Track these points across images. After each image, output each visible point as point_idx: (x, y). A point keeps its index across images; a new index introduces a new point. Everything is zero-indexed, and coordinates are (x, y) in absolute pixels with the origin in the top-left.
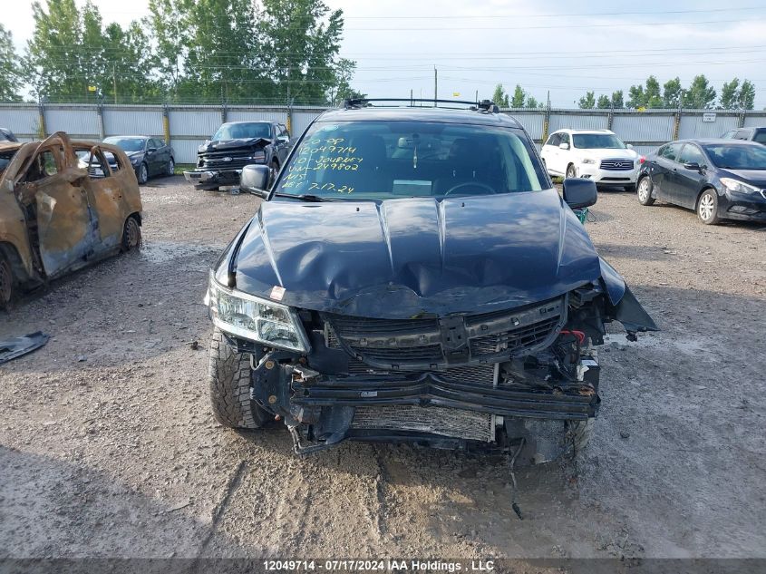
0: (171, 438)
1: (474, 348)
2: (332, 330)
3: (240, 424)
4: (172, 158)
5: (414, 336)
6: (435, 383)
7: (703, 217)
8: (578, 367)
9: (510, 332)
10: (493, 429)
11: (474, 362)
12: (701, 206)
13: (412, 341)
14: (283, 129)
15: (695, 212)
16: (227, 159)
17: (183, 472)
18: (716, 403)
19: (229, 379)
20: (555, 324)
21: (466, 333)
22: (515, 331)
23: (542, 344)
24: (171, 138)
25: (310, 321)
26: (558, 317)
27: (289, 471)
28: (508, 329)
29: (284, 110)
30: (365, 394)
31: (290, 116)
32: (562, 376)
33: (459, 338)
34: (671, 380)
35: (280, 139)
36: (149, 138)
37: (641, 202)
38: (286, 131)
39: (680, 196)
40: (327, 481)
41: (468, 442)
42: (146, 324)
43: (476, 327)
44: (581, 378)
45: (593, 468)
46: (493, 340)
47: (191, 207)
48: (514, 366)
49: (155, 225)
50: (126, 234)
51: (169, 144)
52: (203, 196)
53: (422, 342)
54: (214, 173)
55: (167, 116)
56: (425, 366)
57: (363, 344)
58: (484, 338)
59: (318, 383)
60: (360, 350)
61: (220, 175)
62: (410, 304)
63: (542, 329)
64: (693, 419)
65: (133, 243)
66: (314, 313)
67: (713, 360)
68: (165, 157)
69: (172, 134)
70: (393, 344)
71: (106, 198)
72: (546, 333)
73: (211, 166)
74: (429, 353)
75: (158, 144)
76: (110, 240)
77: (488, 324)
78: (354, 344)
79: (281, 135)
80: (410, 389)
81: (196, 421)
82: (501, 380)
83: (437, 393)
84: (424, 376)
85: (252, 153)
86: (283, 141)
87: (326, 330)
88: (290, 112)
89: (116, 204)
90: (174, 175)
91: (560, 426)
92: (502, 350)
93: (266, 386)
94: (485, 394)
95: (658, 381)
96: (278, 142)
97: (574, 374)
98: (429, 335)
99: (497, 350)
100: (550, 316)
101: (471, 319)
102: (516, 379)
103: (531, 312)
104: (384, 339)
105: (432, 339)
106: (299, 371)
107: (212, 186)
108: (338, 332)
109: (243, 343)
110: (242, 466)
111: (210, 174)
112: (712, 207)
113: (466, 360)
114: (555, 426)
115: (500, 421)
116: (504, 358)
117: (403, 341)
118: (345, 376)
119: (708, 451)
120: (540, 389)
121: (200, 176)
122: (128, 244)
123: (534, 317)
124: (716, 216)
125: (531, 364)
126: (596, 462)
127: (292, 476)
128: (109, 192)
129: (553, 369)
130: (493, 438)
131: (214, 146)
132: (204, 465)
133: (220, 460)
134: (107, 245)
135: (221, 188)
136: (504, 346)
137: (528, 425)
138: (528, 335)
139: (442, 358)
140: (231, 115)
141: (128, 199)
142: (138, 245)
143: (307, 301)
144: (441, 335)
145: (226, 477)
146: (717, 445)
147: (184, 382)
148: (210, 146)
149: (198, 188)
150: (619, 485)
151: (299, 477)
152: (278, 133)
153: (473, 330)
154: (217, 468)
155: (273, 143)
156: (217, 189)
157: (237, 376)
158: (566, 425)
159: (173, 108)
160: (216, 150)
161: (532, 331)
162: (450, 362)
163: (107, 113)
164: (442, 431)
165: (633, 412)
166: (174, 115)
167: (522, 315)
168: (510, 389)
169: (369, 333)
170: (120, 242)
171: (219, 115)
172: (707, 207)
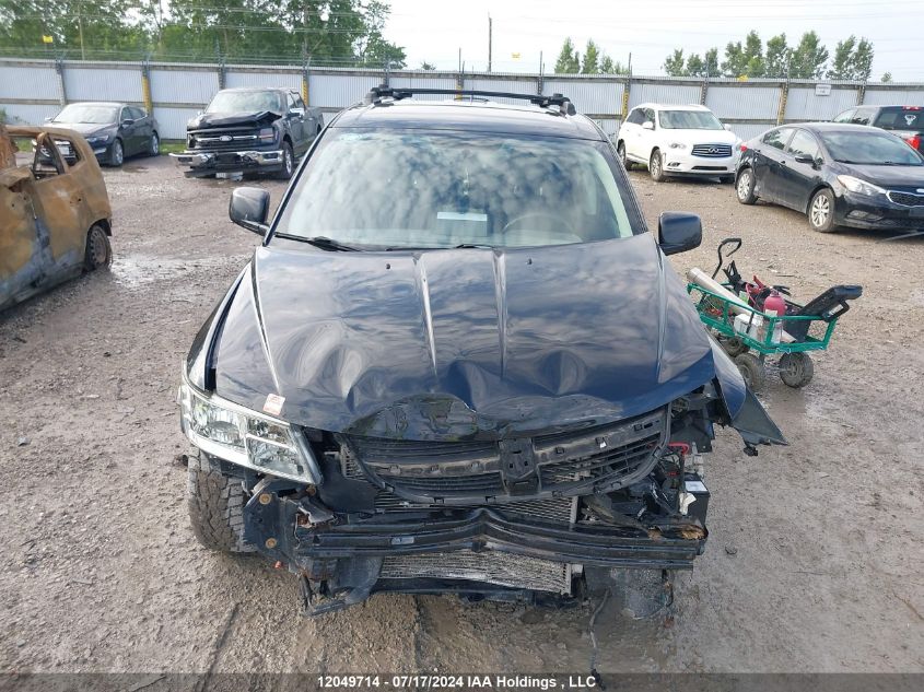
0: (140, 568)
1: (545, 476)
2: (351, 455)
3: (233, 549)
4: (155, 132)
5: (464, 463)
6: (493, 521)
7: (815, 223)
8: (681, 496)
9: (593, 456)
10: (568, 578)
11: (545, 494)
12: (814, 209)
13: (462, 468)
14: (296, 97)
15: (805, 217)
16: (225, 138)
17: (153, 624)
18: (840, 498)
19: (215, 497)
20: (654, 443)
21: (535, 458)
22: (600, 454)
23: (633, 475)
24: (153, 105)
25: (320, 444)
26: (658, 435)
27: (298, 618)
28: (592, 452)
29: (298, 72)
30: (396, 541)
31: (306, 80)
32: (658, 509)
33: (526, 464)
34: (786, 462)
35: (294, 111)
36: (124, 105)
37: (740, 201)
38: (300, 101)
39: (788, 196)
40: (349, 634)
41: (534, 593)
42: (115, 384)
43: (549, 450)
44: (684, 511)
45: (691, 602)
46: (570, 466)
47: (180, 203)
48: (598, 501)
49: (132, 230)
50: (89, 248)
51: (151, 114)
52: (196, 187)
53: (475, 470)
54: (209, 156)
55: (146, 76)
56: (480, 499)
57: (395, 472)
58: (562, 464)
59: (332, 528)
60: (389, 478)
61: (217, 158)
62: (459, 421)
63: (640, 449)
64: (814, 523)
65: (101, 259)
66: (327, 435)
67: (835, 431)
68: (148, 132)
69: (156, 99)
70: (436, 473)
71: (60, 203)
72: (643, 457)
73: (206, 147)
74: (488, 483)
75: (135, 112)
76: (67, 256)
77: (565, 446)
78: (382, 472)
79: (294, 106)
80: (457, 530)
81: (175, 539)
82: (580, 516)
83: (496, 534)
84: (477, 512)
85: (257, 131)
86: (297, 114)
87: (343, 454)
88: (306, 75)
89: (74, 210)
90: (159, 154)
91: (656, 575)
92: (582, 479)
93: (261, 526)
94: (560, 538)
95: (770, 465)
96: (290, 116)
97: (676, 504)
98: (484, 461)
99: (577, 478)
100: (647, 434)
101: (541, 439)
102: (599, 516)
103: (622, 429)
104: (424, 466)
105: (489, 466)
106: (305, 512)
107: (206, 172)
108: (360, 456)
109: (228, 468)
110: (235, 612)
111: (204, 157)
112: (827, 211)
113: (534, 491)
114: (651, 576)
115: (578, 569)
116: (585, 490)
117: (449, 469)
118: (370, 516)
119: (835, 573)
120: (630, 531)
121: (191, 159)
122: (93, 262)
123: (626, 436)
124: (831, 224)
125: (621, 497)
126: (695, 593)
127: (302, 626)
128: (63, 194)
129: (648, 498)
130: (568, 591)
131: (208, 121)
132: (184, 612)
133: (207, 602)
134: (64, 264)
135: (219, 175)
136: (586, 474)
137: (614, 574)
138: (619, 460)
139: (501, 489)
140: (230, 76)
141: (91, 202)
142: (107, 262)
143: (317, 420)
144: (501, 462)
145: (211, 631)
146: (847, 564)
147: (161, 477)
148: (202, 122)
149: (188, 175)
150: (726, 630)
151: (311, 630)
152: (290, 103)
153: (544, 454)
154: (202, 617)
155: (284, 117)
156: (213, 177)
157: (225, 495)
158: (664, 573)
159: (154, 67)
160: (210, 126)
161: (622, 455)
162: (514, 493)
163: (70, 73)
164: (501, 580)
165: (740, 514)
166: (155, 74)
167: (611, 434)
168: (592, 530)
169: (403, 459)
170: (81, 259)
171: (215, 76)
172: (821, 211)
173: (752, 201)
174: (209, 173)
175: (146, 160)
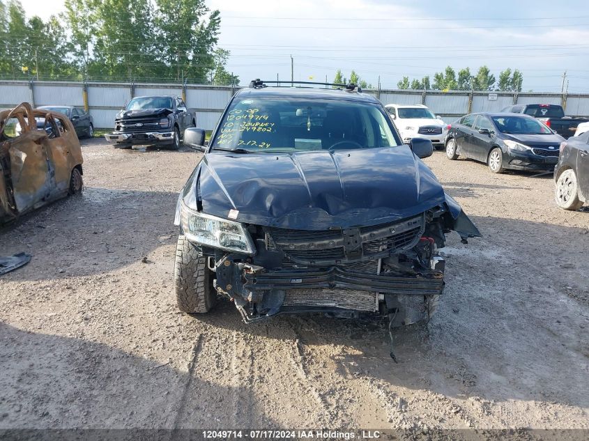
0: (145, 322)
1: (365, 249)
2: (271, 239)
4: (91, 124)
5: (326, 242)
6: (339, 273)
7: (492, 168)
8: (431, 261)
9: (388, 238)
10: (377, 303)
11: (364, 258)
12: (492, 156)
13: (325, 244)
14: (180, 101)
15: (487, 164)
16: (139, 125)
17: (160, 342)
18: (511, 289)
19: (190, 277)
20: (416, 233)
21: (361, 238)
22: (393, 236)
23: (409, 246)
24: (89, 108)
25: (255, 233)
26: (419, 228)
27: (235, 339)
28: (388, 236)
29: (179, 87)
30: (293, 281)
31: (184, 92)
32: (421, 267)
33: (356, 242)
34: (483, 275)
35: (179, 109)
36: (73, 108)
37: (448, 157)
38: (183, 103)
39: (476, 153)
40: (262, 344)
41: (360, 313)
42: (104, 246)
43: (367, 235)
44: (433, 267)
45: (438, 331)
46: (376, 243)
47: (112, 161)
48: (391, 260)
49: (89, 175)
50: (72, 181)
51: (88, 114)
52: (121, 153)
53: (331, 246)
54: (129, 135)
55: (86, 90)
56: (333, 262)
57: (292, 248)
58: (371, 242)
59: (263, 274)
60: (289, 252)
61: (133, 137)
62: (322, 220)
63: (409, 235)
64: (498, 299)
65: (77, 188)
66: (258, 227)
67: (507, 262)
68: (87, 123)
69: (92, 104)
70: (312, 248)
71: (58, 153)
72: (412, 238)
73: (126, 130)
74: (337, 253)
75: (80, 112)
76: (63, 186)
77: (375, 232)
78: (286, 248)
79: (179, 106)
80: (321, 277)
82: (382, 270)
83: (341, 280)
84: (332, 269)
85: (159, 121)
86: (182, 111)
87: (266, 239)
88: (185, 89)
89: (65, 158)
90: (93, 137)
91: (421, 299)
92: (383, 250)
93: (225, 278)
94: (373, 279)
95: (474, 277)
96: (178, 112)
97: (429, 265)
98: (335, 241)
99: (380, 250)
100: (414, 227)
101: (364, 230)
102: (393, 269)
103: (402, 224)
104: (306, 244)
105: (338, 243)
106: (249, 267)
107: (126, 145)
108: (275, 239)
109: (207, 250)
110: (201, 338)
111: (126, 136)
112: (499, 161)
113: (359, 257)
115: (382, 297)
116: (386, 255)
117: (319, 245)
118: (280, 270)
119: (510, 318)
120: (409, 275)
121: (117, 137)
122: (74, 188)
123: (403, 227)
124: (501, 168)
125: (403, 259)
126: (439, 327)
127: (238, 342)
128: (60, 149)
129: (416, 262)
130: (377, 309)
131: (129, 115)
132: (174, 337)
133: (185, 334)
134: (59, 189)
135: (133, 147)
136: (385, 247)
137: (400, 300)
138: (400, 240)
139: (344, 256)
140: (138, 90)
141: (74, 155)
142: (80, 189)
143: (255, 220)
144: (344, 241)
145: (192, 344)
146: (515, 314)
148: (125, 114)
149: (116, 147)
150: (456, 341)
151: (242, 343)
152: (177, 104)
153: (365, 237)
154: (184, 339)
155: (174, 112)
156: (130, 148)
157: (195, 276)
158: (425, 298)
159: (90, 85)
160: (130, 118)
161: (403, 237)
162: (350, 258)
163: (37, 88)
164: (343, 305)
166: (92, 90)
167: (397, 226)
168: (390, 275)
169: (296, 240)
170: (68, 187)
171: (129, 90)
172: (495, 161)
173: (455, 158)
174: (129, 146)
175: (86, 140)
